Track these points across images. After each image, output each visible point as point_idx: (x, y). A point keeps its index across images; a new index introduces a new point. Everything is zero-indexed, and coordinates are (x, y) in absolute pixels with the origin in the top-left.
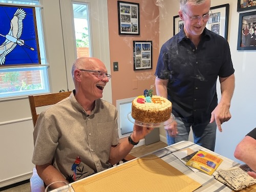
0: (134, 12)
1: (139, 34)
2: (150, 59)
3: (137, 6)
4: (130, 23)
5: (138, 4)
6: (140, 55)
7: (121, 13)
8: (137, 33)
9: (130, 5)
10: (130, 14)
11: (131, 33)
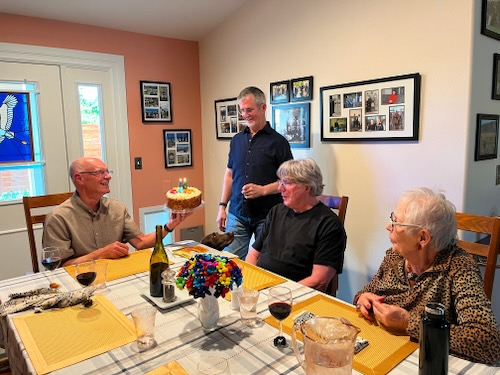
0: (164, 93)
1: (171, 121)
2: (189, 153)
3: (167, 86)
4: (158, 108)
5: (169, 84)
6: (174, 148)
7: (145, 96)
8: (169, 119)
9: (158, 85)
10: (158, 96)
11: (160, 119)
